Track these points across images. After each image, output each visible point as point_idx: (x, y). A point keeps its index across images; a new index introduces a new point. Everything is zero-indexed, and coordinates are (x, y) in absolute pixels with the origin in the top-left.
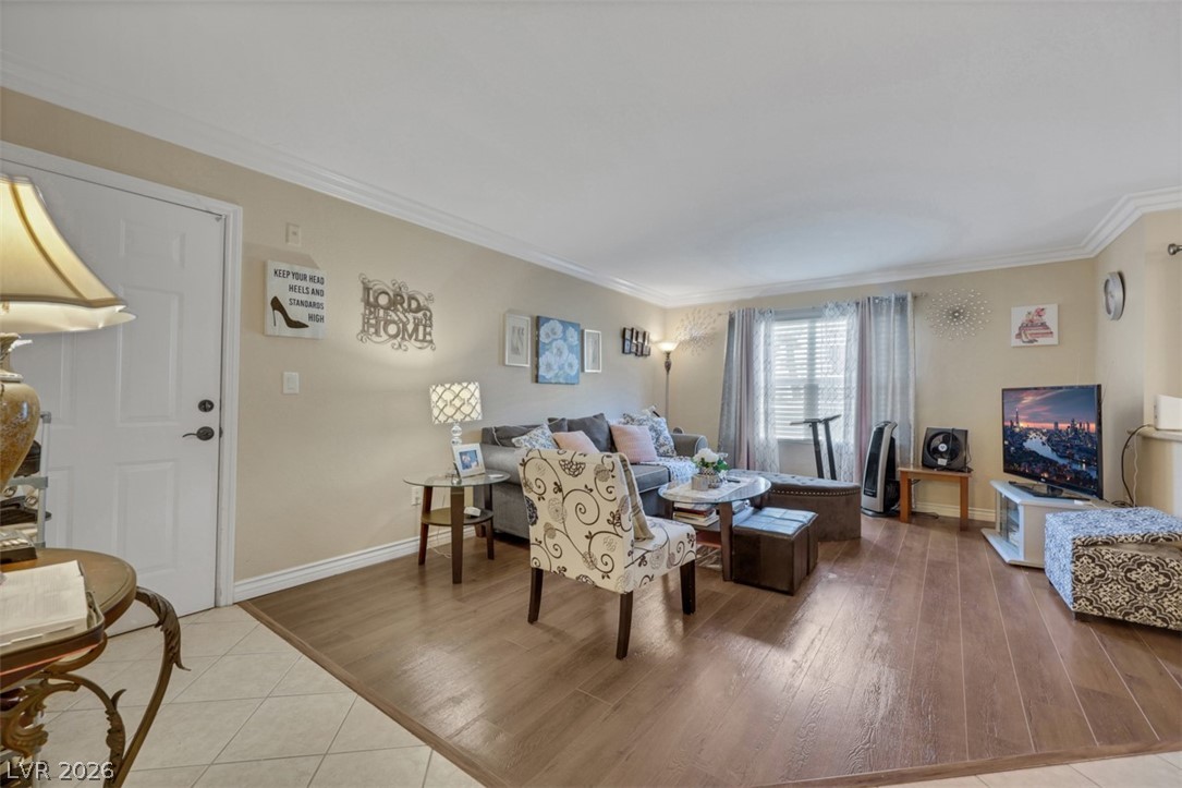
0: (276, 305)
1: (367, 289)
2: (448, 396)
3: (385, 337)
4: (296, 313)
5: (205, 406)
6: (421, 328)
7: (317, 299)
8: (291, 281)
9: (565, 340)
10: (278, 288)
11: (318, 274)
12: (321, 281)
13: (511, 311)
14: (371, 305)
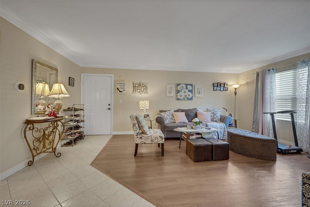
0: (118, 89)
1: (133, 84)
2: (143, 103)
3: (137, 92)
4: (121, 90)
5: (109, 105)
6: (145, 90)
7: (124, 87)
8: (120, 85)
9: (187, 88)
10: (118, 86)
11: (124, 83)
12: (125, 84)
13: (169, 84)
14: (134, 87)
